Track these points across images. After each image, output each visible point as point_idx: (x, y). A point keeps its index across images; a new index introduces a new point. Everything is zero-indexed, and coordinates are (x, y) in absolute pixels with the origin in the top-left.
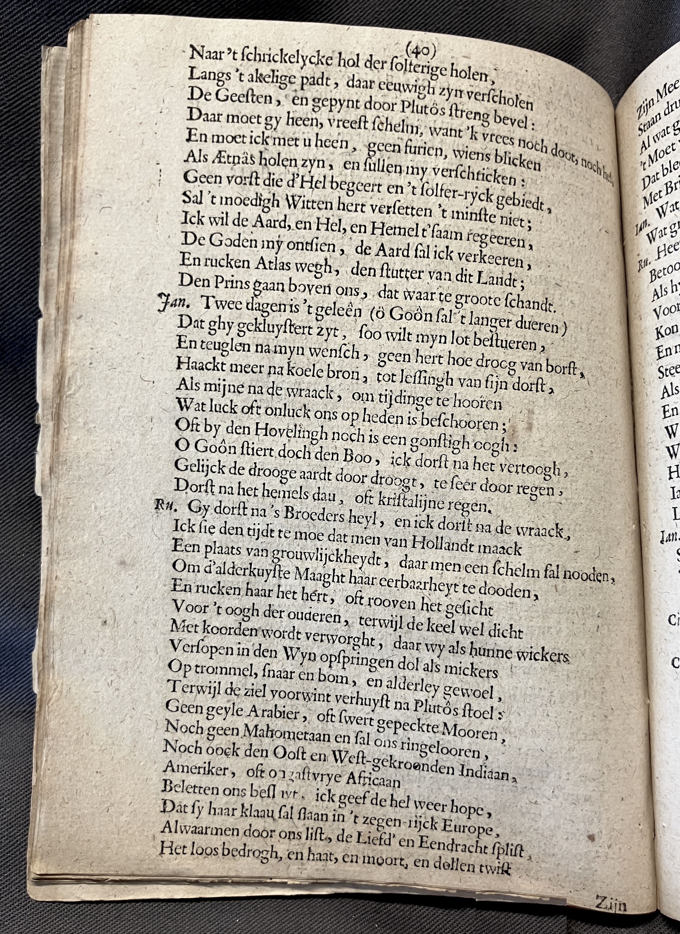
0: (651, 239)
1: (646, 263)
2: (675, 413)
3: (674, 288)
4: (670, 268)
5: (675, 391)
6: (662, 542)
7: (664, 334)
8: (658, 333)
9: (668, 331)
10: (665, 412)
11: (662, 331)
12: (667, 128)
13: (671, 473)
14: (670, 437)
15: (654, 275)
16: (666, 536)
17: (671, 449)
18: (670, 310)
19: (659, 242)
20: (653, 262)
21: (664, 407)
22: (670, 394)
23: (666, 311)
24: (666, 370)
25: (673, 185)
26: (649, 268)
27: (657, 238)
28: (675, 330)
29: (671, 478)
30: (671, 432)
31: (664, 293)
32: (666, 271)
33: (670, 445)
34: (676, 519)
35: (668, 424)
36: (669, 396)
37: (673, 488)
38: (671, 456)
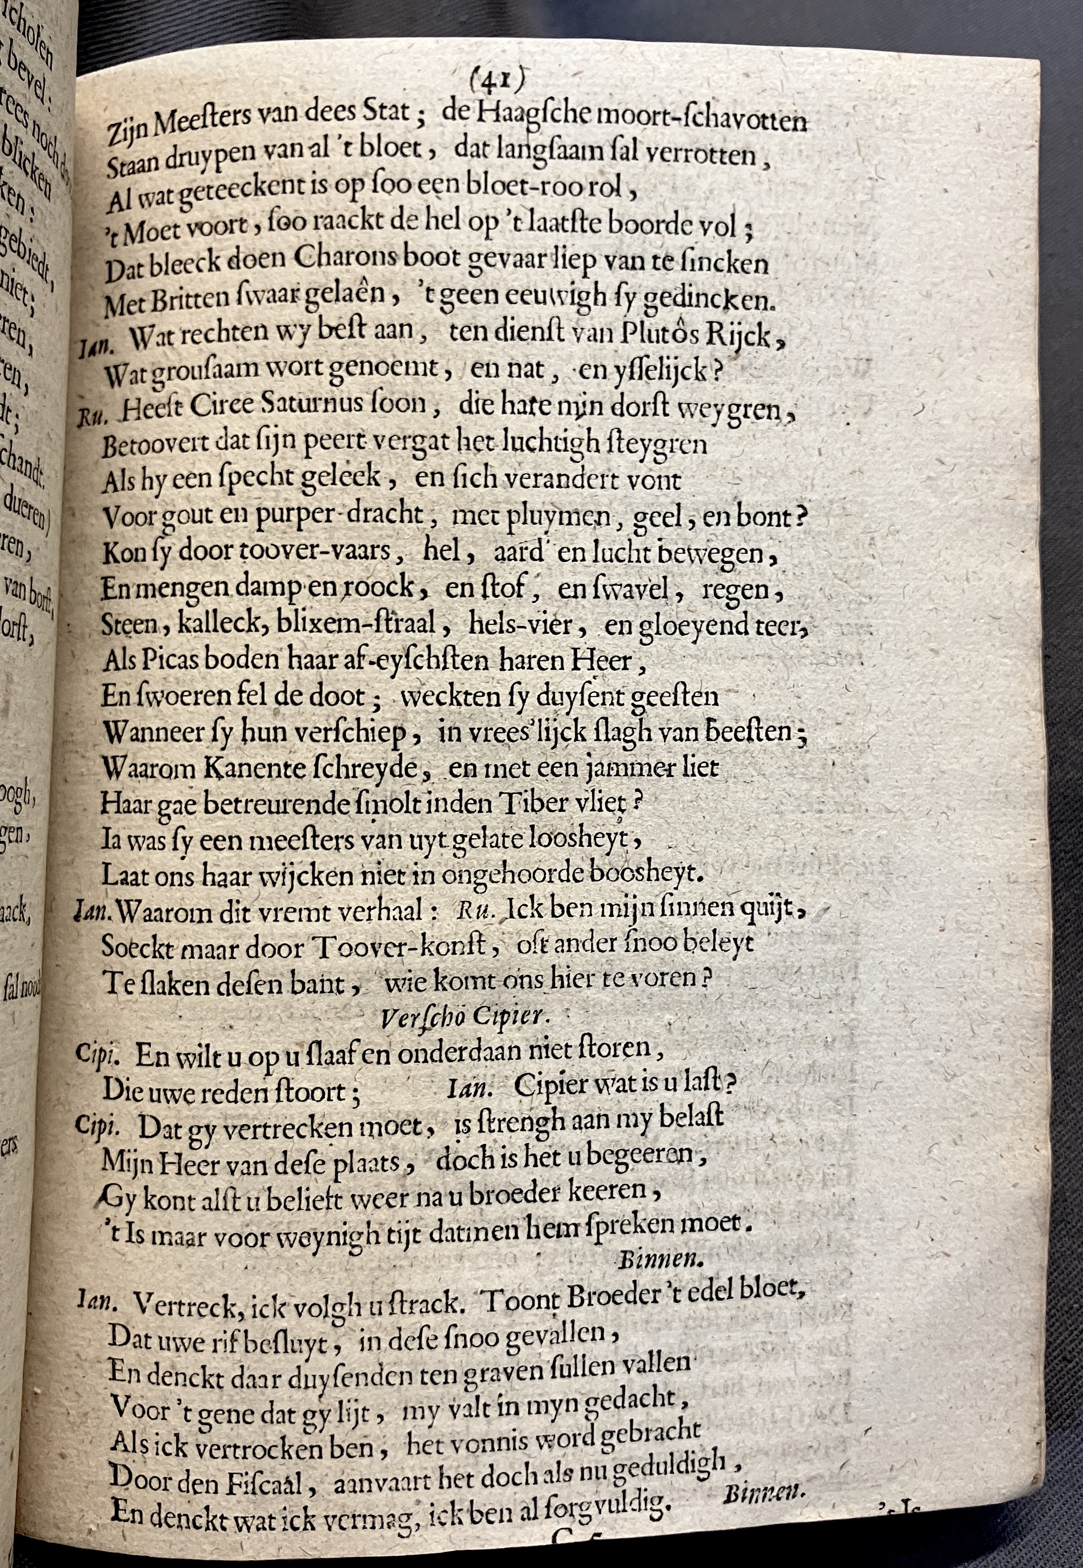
0: (114, 380)
1: (98, 418)
2: (125, 701)
3: (148, 482)
4: (144, 445)
5: (128, 663)
6: (77, 918)
7: (119, 557)
8: (109, 552)
9: (127, 555)
10: (106, 695)
11: (117, 551)
12: (169, 192)
13: (105, 802)
14: (112, 741)
15: (112, 446)
16: (85, 909)
17: (111, 761)
18: (135, 518)
19: (126, 390)
20: (113, 423)
21: (107, 685)
22: (120, 666)
23: (128, 519)
24: (117, 622)
25: (167, 299)
26: (102, 430)
27: (126, 381)
28: (140, 556)
29: (104, 811)
30: (113, 732)
31: (127, 485)
32: (135, 447)
33: (109, 754)
34: (106, 882)
35: (111, 718)
36: (117, 669)
37: (107, 829)
38: (110, 774)
